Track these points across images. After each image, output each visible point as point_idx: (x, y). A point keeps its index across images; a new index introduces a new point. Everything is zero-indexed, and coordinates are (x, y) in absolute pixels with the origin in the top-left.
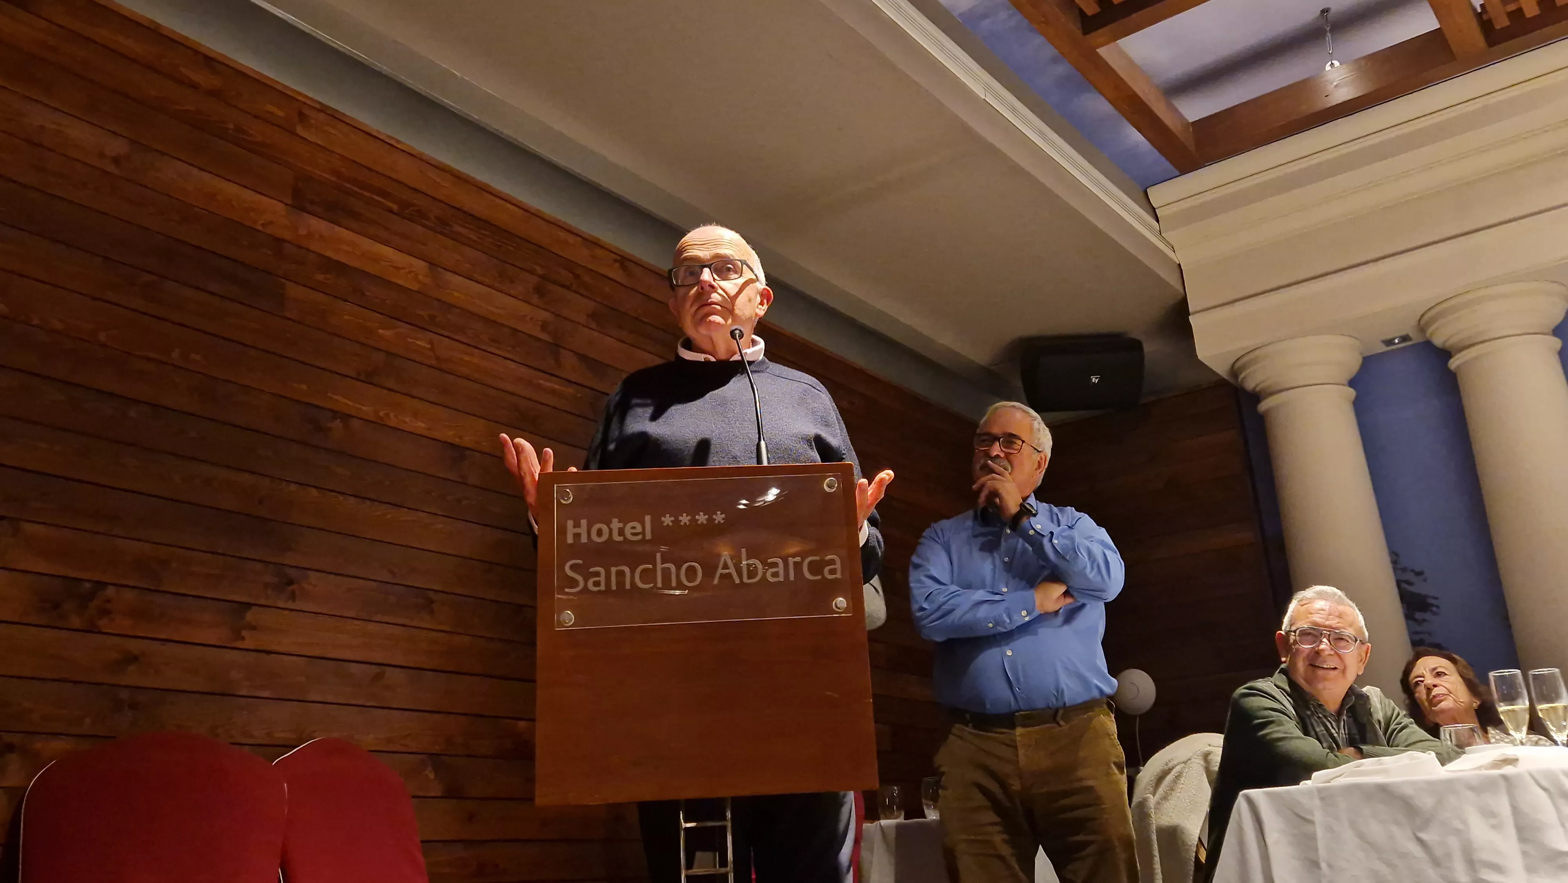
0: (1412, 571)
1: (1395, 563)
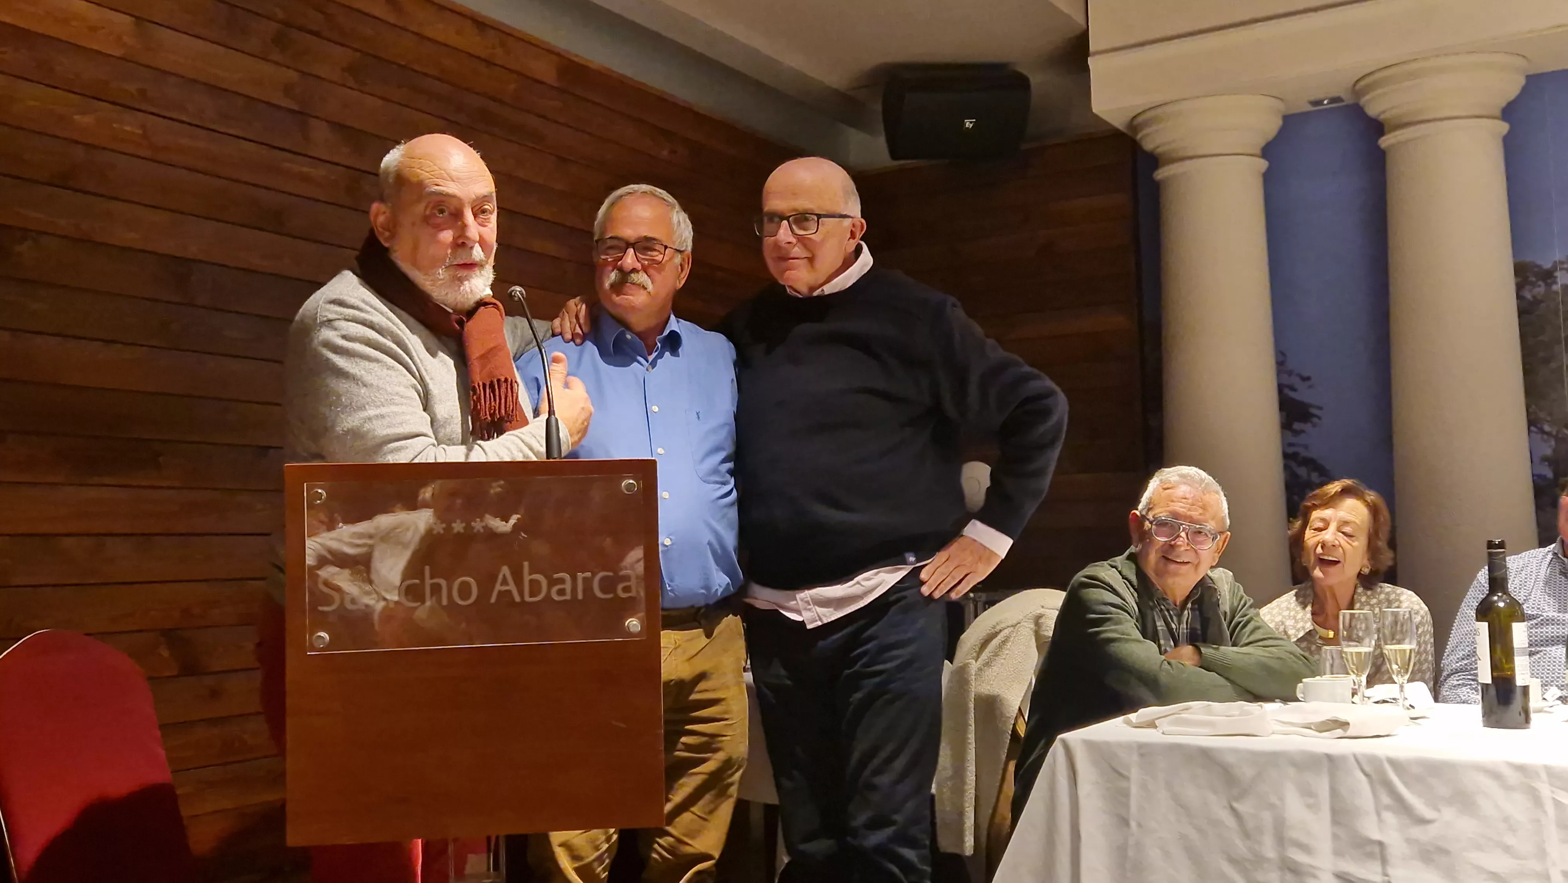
0: (1299, 375)
1: (1280, 363)
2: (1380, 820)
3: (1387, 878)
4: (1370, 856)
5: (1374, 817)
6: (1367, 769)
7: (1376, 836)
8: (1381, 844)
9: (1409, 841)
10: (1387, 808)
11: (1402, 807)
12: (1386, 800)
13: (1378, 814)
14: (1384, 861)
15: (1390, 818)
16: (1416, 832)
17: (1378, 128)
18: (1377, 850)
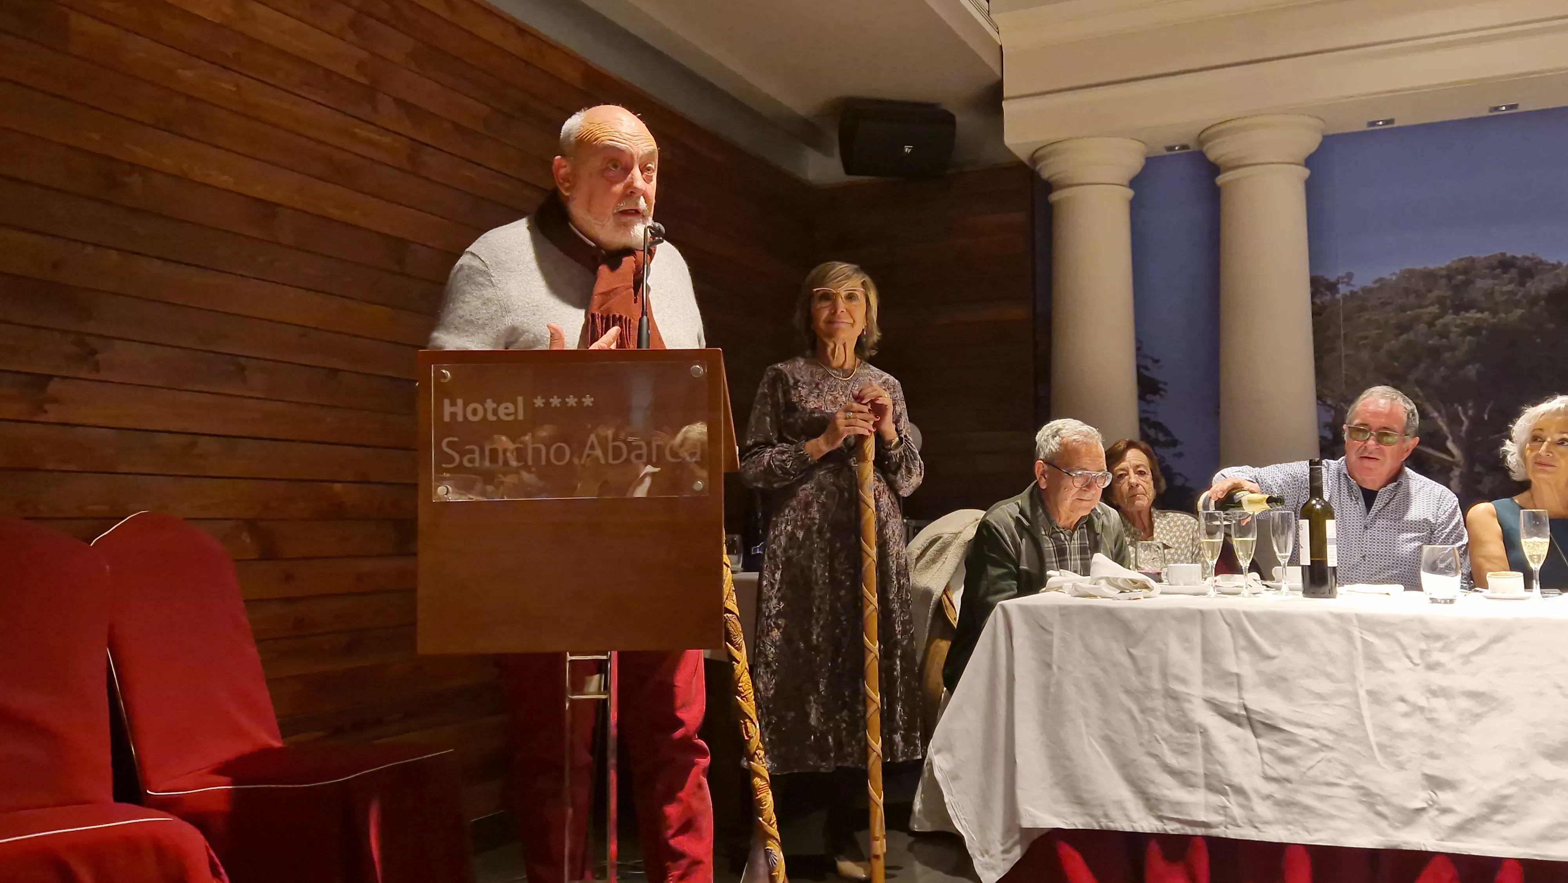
0: (1151, 358)
1: (1138, 349)
2: (1238, 658)
3: (1242, 701)
4: (1230, 684)
5: (1234, 656)
6: (1229, 620)
7: (1234, 669)
8: (1238, 675)
9: (1259, 673)
10: (1244, 649)
11: (1253, 647)
12: (1242, 642)
13: (1236, 653)
14: (1240, 688)
15: (1245, 656)
16: (1264, 666)
17: (1215, 169)
18: (1235, 679)
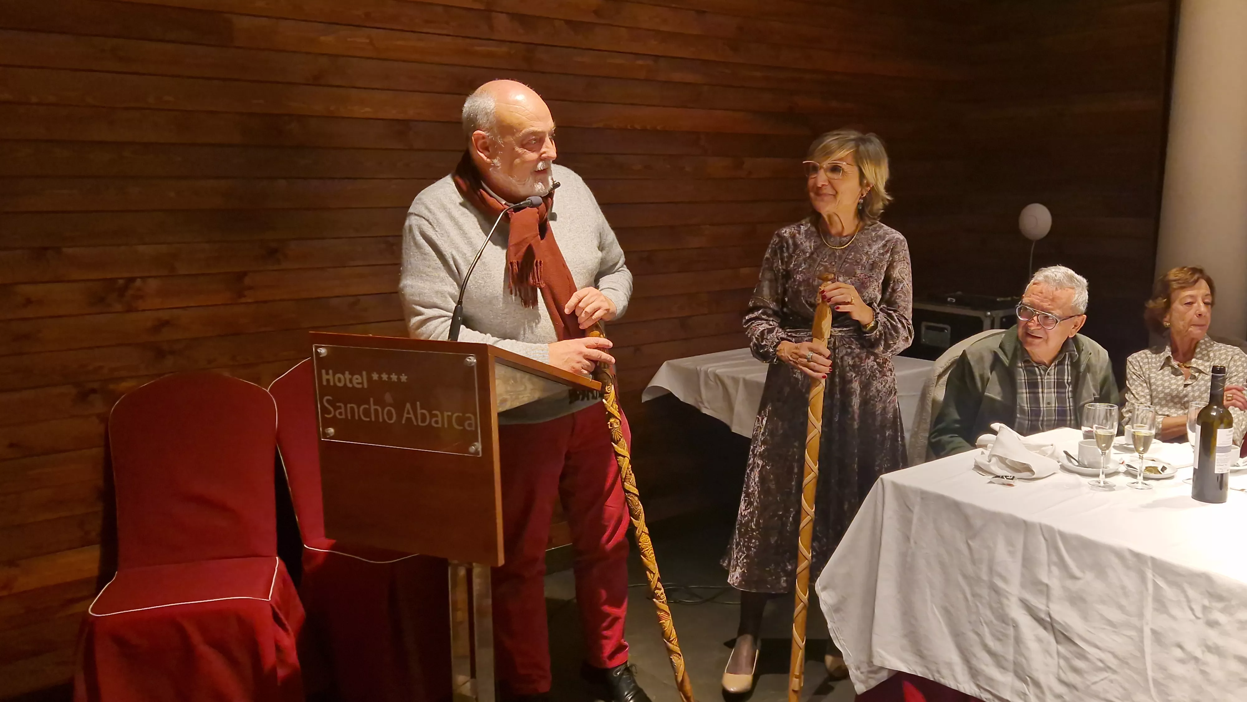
2: (1050, 571)
3: (1048, 609)
4: (1041, 592)
5: (1046, 567)
6: (1047, 536)
7: (1045, 580)
8: (1047, 585)
9: (1064, 588)
10: (1055, 564)
11: (1063, 565)
12: (1055, 558)
13: (1049, 566)
14: (1048, 597)
15: (1055, 570)
16: (1069, 583)
18: (1045, 589)
